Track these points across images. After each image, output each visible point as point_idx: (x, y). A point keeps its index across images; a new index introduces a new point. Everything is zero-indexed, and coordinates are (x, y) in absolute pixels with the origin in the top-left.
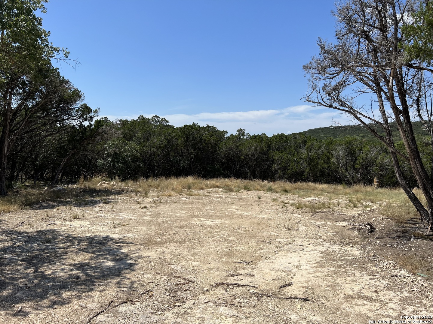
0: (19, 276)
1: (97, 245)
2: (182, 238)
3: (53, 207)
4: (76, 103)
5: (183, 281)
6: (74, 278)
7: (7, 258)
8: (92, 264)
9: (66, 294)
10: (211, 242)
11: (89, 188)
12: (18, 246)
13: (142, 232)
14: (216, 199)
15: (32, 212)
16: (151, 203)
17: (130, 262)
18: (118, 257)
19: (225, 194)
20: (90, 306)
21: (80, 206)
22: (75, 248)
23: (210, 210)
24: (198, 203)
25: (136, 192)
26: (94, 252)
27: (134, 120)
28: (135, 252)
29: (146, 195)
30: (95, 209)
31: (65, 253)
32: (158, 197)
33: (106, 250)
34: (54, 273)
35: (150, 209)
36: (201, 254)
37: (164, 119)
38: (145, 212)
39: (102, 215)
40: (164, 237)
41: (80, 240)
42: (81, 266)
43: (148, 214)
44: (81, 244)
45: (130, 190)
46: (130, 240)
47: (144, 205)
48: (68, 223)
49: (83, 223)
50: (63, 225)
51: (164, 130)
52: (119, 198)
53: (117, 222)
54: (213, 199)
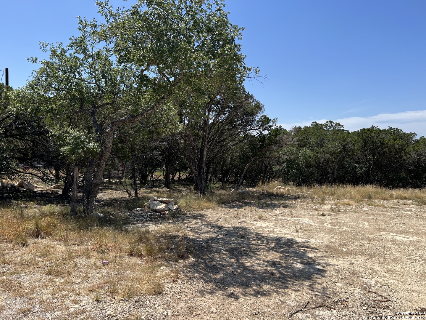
0: (226, 264)
1: (284, 246)
2: (370, 251)
3: (241, 207)
4: (257, 115)
5: (380, 298)
6: (270, 274)
7: (215, 247)
8: (284, 264)
9: (266, 287)
10: (407, 261)
11: (267, 192)
12: (221, 238)
13: (325, 240)
14: (406, 212)
15: (226, 209)
16: (328, 210)
17: (318, 267)
18: (305, 261)
19: (417, 207)
20: (289, 303)
21: (262, 207)
22: (265, 246)
23: (400, 224)
24: (383, 215)
25: (312, 199)
26: (282, 252)
27: (307, 127)
28: (322, 258)
29: (323, 202)
30: (276, 212)
31: (258, 250)
32: (336, 205)
33: (293, 252)
34: (252, 266)
35: (329, 217)
36: (396, 272)
37: (339, 123)
38: (324, 220)
39: (283, 218)
40: (350, 248)
41: (268, 240)
42: (274, 264)
43: (328, 221)
44: (270, 243)
45: (305, 196)
46: (314, 246)
47: (322, 212)
48: (255, 223)
49: (267, 224)
50: (251, 224)
51: (339, 136)
52: (297, 203)
53: (299, 227)
54: (402, 212)
